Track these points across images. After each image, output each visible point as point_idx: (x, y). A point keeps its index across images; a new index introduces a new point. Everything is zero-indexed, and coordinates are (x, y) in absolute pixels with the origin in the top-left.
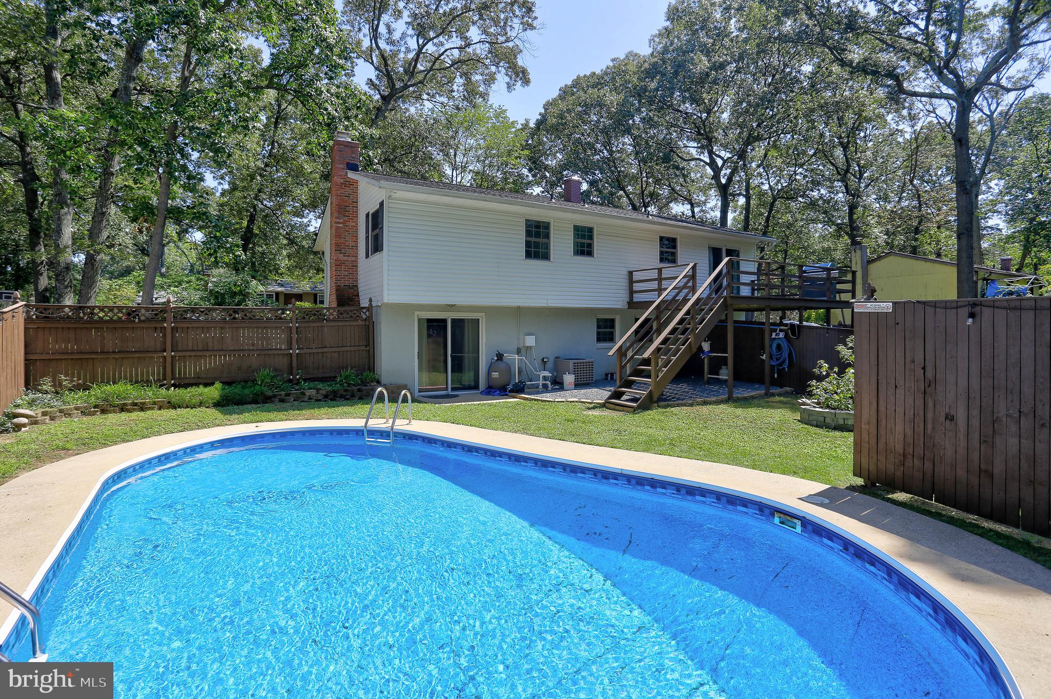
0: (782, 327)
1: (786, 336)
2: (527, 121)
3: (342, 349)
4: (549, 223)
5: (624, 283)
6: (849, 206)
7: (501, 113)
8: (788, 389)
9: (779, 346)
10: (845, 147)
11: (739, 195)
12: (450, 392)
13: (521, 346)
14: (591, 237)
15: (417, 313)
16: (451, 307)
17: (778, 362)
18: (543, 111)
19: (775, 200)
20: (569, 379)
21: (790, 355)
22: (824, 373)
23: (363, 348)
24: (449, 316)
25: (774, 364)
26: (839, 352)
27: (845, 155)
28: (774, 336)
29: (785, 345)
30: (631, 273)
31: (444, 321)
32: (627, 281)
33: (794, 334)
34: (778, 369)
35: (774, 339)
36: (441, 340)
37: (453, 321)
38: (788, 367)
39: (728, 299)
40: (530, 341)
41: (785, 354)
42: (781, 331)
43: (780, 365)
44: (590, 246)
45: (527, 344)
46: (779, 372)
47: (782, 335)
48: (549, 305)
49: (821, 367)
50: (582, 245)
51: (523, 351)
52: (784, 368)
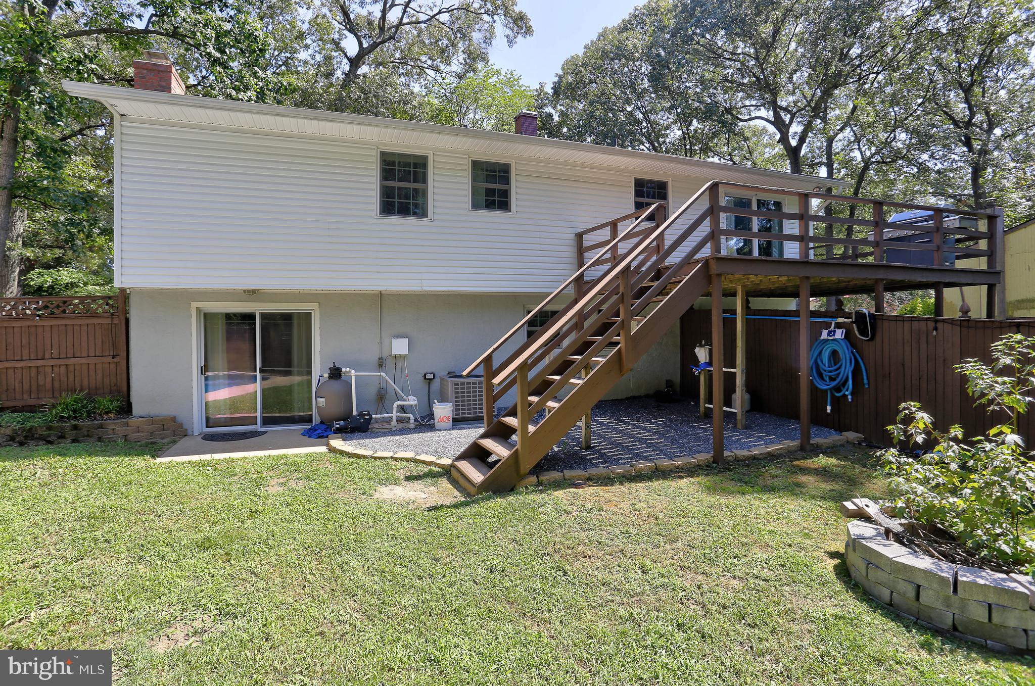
0: (840, 320)
1: (848, 336)
2: (542, 86)
3: (72, 361)
4: (425, 158)
5: (568, 252)
6: (973, 167)
7: (512, 81)
8: (851, 435)
9: (834, 353)
10: (967, 90)
11: (821, 164)
12: (259, 427)
13: (385, 355)
14: (506, 180)
15: (195, 305)
16: (252, 294)
17: (834, 384)
18: (561, 72)
19: (866, 168)
20: (443, 411)
21: (856, 372)
22: (920, 439)
23: (110, 359)
24: (256, 308)
25: (825, 387)
26: (964, 379)
27: (967, 101)
28: (824, 335)
29: (845, 352)
30: (580, 236)
31: (251, 317)
32: (575, 249)
33: (863, 332)
34: (833, 396)
35: (826, 341)
36: (246, 346)
37: (264, 316)
38: (852, 394)
39: (712, 262)
40: (400, 347)
41: (847, 370)
42: (839, 326)
43: (838, 389)
44: (505, 194)
45: (395, 352)
46: (836, 402)
47: (839, 334)
48: (424, 288)
49: (909, 420)
50: (490, 192)
51: (389, 364)
52: (845, 396)
